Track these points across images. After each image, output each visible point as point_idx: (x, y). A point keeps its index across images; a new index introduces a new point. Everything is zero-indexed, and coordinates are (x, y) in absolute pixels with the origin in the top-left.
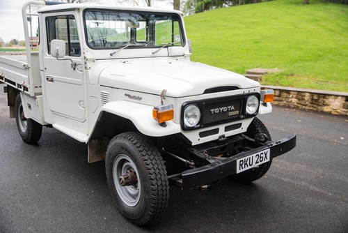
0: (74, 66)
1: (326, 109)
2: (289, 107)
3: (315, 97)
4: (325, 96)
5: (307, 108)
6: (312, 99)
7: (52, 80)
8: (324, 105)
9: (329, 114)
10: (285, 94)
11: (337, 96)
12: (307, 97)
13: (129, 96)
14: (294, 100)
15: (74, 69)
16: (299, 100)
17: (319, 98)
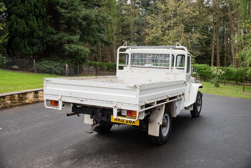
1: (27, 101)
2: (6, 108)
3: (21, 96)
4: (25, 94)
5: (17, 104)
6: (20, 97)
8: (25, 99)
9: (29, 103)
10: (2, 99)
11: (31, 92)
12: (16, 97)
14: (9, 102)
16: (12, 100)
17: (23, 95)
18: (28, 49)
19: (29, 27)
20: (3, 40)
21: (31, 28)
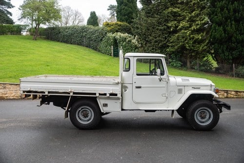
0: (160, 80)
7: (140, 87)
13: (194, 88)
15: (160, 81)
18: (227, 54)
19: (227, 32)
20: (203, 47)
21: (228, 34)
